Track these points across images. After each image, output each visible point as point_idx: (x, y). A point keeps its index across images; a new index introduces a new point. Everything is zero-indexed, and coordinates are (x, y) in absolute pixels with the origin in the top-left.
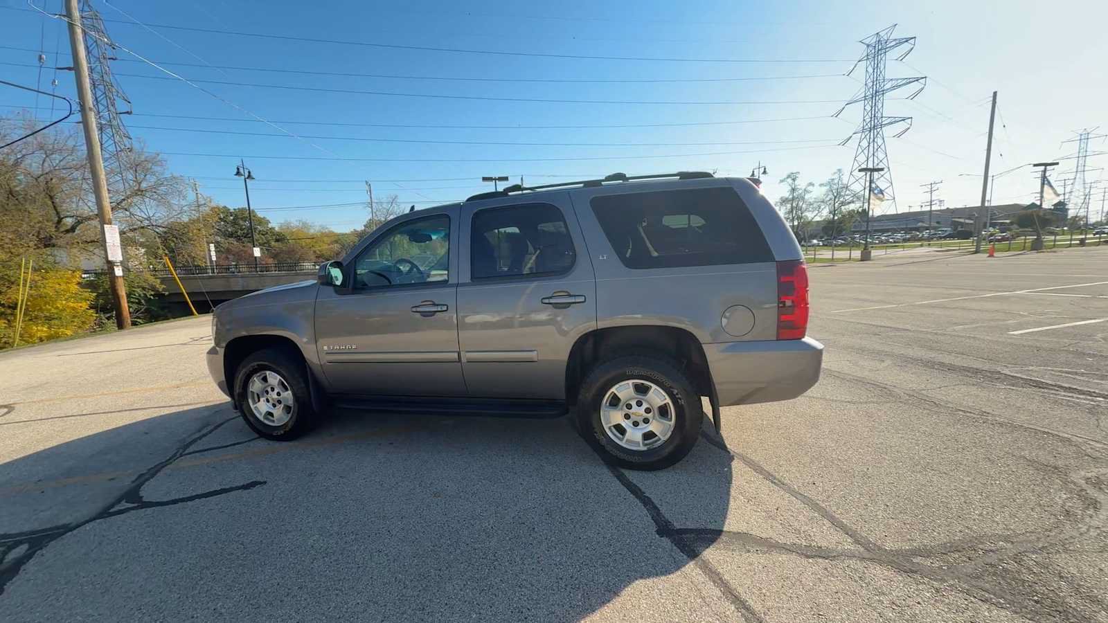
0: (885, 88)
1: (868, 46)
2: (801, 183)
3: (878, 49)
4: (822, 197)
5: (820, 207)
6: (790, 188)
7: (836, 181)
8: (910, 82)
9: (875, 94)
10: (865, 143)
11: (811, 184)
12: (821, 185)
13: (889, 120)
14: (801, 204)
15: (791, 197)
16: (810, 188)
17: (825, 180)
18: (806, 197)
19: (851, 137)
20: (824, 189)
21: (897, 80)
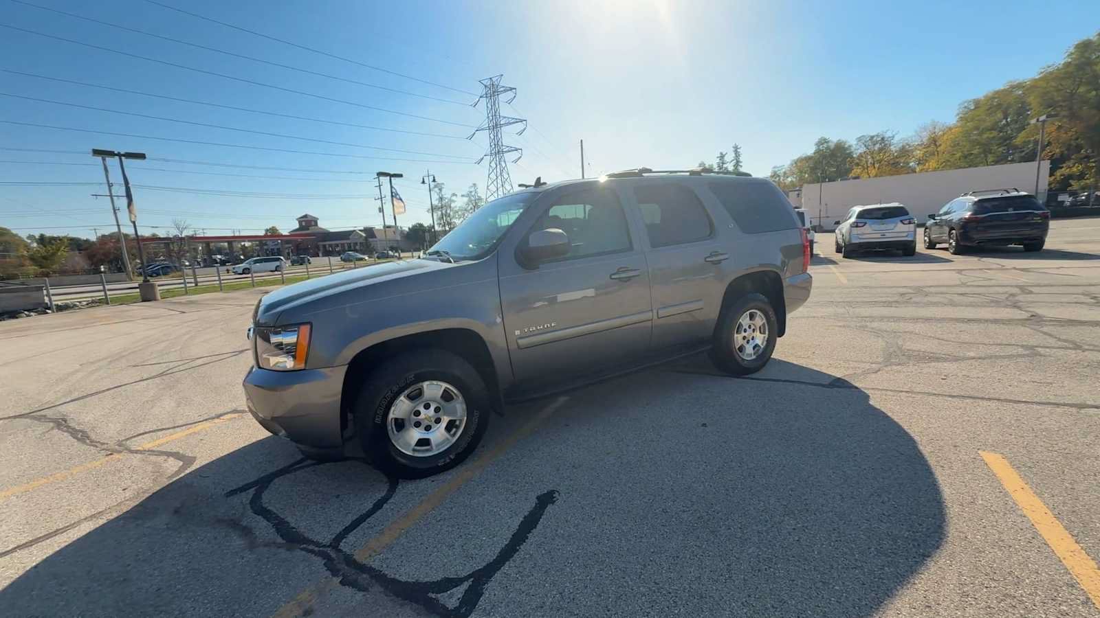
0: (502, 123)
1: (486, 86)
2: (447, 193)
3: (493, 91)
4: (464, 206)
5: (464, 215)
6: (438, 197)
7: (473, 194)
8: (517, 122)
9: (495, 126)
10: (493, 165)
11: (454, 195)
12: (463, 196)
13: (507, 149)
14: (448, 211)
15: (440, 205)
16: (454, 198)
17: (465, 191)
18: (453, 205)
19: (483, 158)
20: (466, 199)
21: (509, 118)
